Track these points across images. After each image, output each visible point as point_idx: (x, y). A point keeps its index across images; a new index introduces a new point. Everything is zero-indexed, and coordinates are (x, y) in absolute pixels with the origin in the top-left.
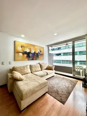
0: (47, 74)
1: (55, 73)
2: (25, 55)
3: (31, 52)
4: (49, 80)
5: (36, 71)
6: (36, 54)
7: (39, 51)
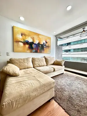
0: (54, 71)
1: (65, 70)
2: (27, 46)
3: (35, 43)
4: (57, 78)
5: (40, 66)
6: (40, 46)
7: (45, 42)
